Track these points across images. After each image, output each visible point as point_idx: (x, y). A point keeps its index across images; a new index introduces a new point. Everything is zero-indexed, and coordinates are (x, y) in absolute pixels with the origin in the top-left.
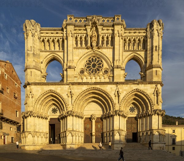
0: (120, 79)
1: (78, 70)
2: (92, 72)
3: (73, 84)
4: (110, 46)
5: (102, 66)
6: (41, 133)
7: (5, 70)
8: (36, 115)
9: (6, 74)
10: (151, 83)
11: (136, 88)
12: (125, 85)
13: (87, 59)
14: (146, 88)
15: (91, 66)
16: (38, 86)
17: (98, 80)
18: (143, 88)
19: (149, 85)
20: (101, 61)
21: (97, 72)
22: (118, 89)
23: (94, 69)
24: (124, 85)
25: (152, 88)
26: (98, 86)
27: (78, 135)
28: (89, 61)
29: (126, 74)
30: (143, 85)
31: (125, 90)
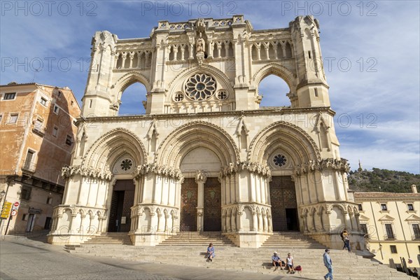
0: (248, 106)
1: (173, 94)
2: (198, 96)
3: (159, 117)
4: (220, 57)
5: (214, 87)
6: (92, 210)
7: (57, 100)
8: (86, 174)
9: (57, 106)
10: (308, 110)
11: (280, 120)
12: (257, 116)
13: (189, 77)
15: (196, 87)
17: (207, 110)
18: (294, 120)
19: (305, 113)
20: (213, 79)
21: (206, 97)
22: (243, 123)
23: (201, 91)
24: (254, 116)
26: (205, 120)
27: (165, 213)
28: (193, 80)
29: (260, 98)
31: (258, 124)
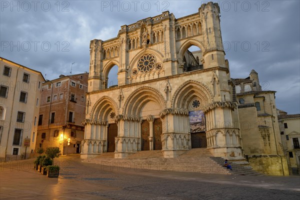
1: (131, 71)
2: (145, 70)
4: (156, 42)
5: (154, 62)
7: (81, 81)
9: (81, 84)
11: (189, 79)
12: (176, 79)
13: (140, 58)
14: (200, 77)
15: (144, 64)
16: (94, 95)
18: (198, 78)
19: (205, 73)
20: (153, 57)
21: (149, 70)
22: (167, 84)
23: (146, 66)
24: (174, 79)
25: (208, 76)
28: (142, 60)
30: (197, 75)
